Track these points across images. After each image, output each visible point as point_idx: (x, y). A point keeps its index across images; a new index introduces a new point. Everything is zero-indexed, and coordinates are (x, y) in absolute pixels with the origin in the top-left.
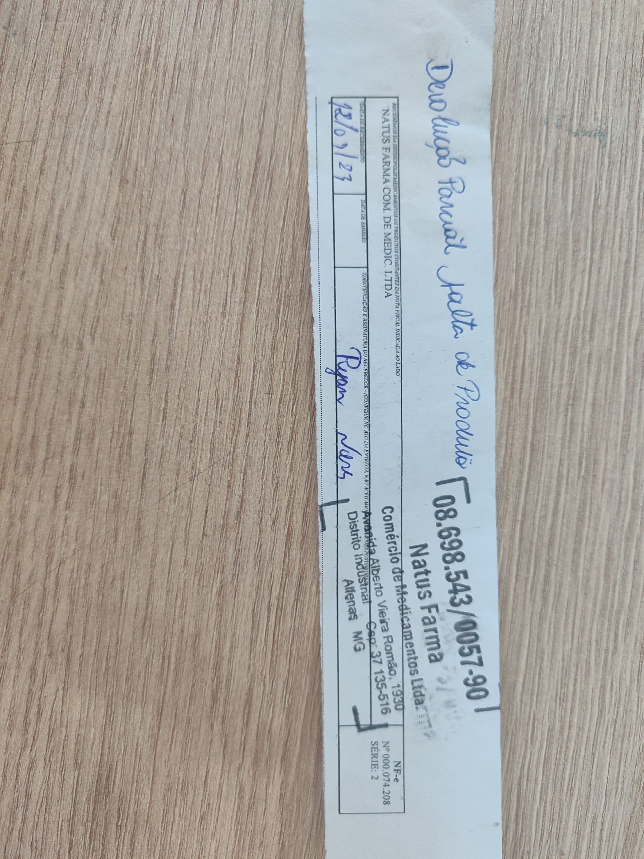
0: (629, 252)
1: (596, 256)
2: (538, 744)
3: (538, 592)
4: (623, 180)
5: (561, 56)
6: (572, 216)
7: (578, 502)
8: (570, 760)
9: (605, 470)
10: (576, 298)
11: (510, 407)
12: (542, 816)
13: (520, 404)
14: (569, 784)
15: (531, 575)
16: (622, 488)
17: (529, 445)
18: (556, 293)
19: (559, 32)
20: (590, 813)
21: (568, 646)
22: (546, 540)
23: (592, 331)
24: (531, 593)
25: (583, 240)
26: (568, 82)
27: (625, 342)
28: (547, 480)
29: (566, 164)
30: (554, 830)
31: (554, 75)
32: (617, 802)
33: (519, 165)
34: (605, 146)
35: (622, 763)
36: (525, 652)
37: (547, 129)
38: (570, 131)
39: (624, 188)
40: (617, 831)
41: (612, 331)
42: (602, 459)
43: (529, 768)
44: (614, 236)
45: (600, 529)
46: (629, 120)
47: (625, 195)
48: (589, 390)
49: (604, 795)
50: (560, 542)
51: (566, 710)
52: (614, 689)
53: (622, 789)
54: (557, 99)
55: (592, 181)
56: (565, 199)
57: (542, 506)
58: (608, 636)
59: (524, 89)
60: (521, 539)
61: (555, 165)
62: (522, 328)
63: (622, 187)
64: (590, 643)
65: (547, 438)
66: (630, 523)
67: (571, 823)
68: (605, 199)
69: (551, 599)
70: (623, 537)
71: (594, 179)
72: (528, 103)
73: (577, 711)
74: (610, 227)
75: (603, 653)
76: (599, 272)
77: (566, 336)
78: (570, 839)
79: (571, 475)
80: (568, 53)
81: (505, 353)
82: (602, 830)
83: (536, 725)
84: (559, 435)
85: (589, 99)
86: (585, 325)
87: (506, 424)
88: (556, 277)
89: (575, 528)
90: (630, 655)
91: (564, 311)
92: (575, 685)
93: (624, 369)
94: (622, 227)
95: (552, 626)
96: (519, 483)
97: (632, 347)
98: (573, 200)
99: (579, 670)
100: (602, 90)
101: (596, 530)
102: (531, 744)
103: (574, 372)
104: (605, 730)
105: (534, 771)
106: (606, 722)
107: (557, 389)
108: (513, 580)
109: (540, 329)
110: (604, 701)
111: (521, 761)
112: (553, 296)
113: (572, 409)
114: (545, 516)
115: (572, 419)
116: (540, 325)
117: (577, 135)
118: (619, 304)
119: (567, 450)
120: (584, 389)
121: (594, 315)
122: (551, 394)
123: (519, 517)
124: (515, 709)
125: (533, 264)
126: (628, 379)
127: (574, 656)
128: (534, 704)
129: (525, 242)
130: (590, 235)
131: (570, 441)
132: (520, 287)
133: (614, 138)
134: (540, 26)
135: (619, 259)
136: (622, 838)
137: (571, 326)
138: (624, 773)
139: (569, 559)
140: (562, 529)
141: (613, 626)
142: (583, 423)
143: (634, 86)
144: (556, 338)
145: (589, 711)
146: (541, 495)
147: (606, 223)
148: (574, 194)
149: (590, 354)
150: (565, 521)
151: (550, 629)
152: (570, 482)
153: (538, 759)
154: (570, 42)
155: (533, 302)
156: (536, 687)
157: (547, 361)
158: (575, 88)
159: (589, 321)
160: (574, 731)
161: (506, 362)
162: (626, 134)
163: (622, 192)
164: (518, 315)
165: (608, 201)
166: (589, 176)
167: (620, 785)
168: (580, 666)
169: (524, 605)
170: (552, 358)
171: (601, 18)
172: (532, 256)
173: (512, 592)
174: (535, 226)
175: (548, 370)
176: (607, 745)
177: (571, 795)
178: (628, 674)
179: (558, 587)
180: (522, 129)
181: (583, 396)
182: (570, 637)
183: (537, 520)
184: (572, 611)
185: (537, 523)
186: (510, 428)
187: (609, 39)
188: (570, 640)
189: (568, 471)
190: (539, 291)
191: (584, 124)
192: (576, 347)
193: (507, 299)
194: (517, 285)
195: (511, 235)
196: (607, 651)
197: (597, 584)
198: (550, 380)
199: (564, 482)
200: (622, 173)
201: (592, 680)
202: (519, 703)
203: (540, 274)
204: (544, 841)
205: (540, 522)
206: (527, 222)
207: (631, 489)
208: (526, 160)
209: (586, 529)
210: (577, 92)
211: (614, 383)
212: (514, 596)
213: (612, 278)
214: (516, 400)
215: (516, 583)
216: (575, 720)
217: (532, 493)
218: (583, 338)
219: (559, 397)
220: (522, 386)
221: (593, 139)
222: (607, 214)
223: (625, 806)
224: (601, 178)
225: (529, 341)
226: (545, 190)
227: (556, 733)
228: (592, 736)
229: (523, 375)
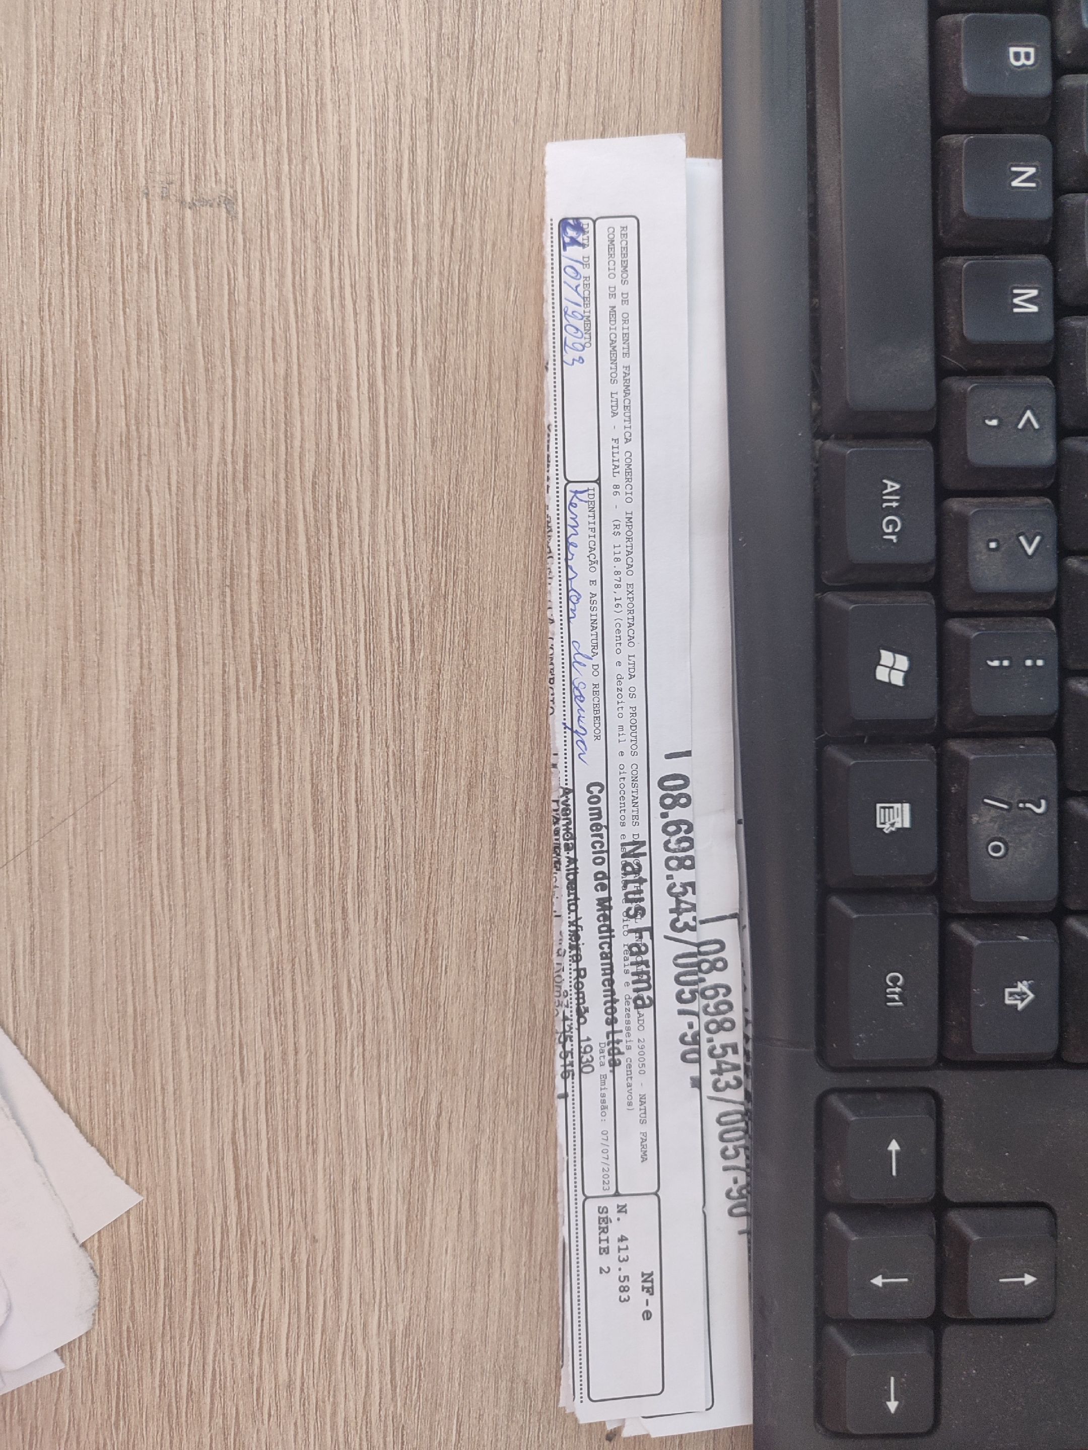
0: (288, 363)
1: (240, 373)
2: (252, 1081)
3: (218, 858)
4: (268, 263)
5: (157, 99)
6: (198, 320)
7: (258, 723)
8: (304, 1099)
9: (292, 672)
10: (217, 434)
11: (139, 598)
12: (275, 1187)
13: (153, 592)
14: (308, 1136)
15: (204, 835)
16: (321, 696)
17: (174, 650)
18: (187, 431)
19: (151, 64)
20: (348, 1175)
21: (274, 933)
22: (218, 783)
23: (246, 478)
24: (207, 861)
25: (218, 352)
26: (171, 134)
27: (298, 489)
28: (207, 696)
29: (181, 250)
30: (297, 1206)
31: (149, 126)
32: (386, 1154)
33: (112, 258)
34: (236, 218)
35: (383, 1097)
36: (211, 948)
37: (148, 203)
38: (182, 202)
39: (271, 274)
40: (393, 1199)
41: (275, 475)
42: (285, 659)
43: (244, 1119)
44: (264, 343)
45: (297, 758)
46: (266, 178)
47: (274, 284)
48: (253, 562)
49: (364, 1145)
50: (240, 783)
51: (286, 1026)
52: (354, 989)
53: (390, 1135)
54: (158, 159)
55: (222, 267)
56: (185, 298)
57: (205, 735)
58: (333, 913)
59: (108, 151)
60: (181, 785)
61: (166, 252)
62: (143, 485)
63: (267, 273)
64: (306, 924)
65: (199, 637)
66: (340, 746)
67: (321, 1194)
68: (246, 291)
69: (238, 867)
70: (335, 766)
71: (225, 266)
72: (116, 169)
73: (302, 1026)
74: (256, 329)
75: (329, 939)
76: (247, 395)
77: (208, 489)
78: (323, 1217)
79: (241, 685)
80: (166, 94)
81: (123, 523)
82: (369, 1199)
83: (245, 1052)
84: (216, 630)
85: (205, 153)
86: (235, 471)
87: (137, 624)
88: (185, 407)
89: (259, 761)
90: (371, 937)
91: (202, 455)
92: (294, 989)
93: (301, 527)
94: (273, 328)
95: (246, 906)
96: (166, 704)
97: (309, 493)
98: (197, 298)
99: (297, 966)
100: (223, 140)
101: (291, 760)
102: (243, 1082)
103: (227, 539)
104: (349, 1050)
105: (253, 1122)
106: (349, 1038)
107: (206, 565)
108: (179, 845)
109: (169, 484)
110: (340, 1010)
111: (231, 1109)
112: (184, 436)
113: (231, 591)
114: (212, 748)
115: (232, 606)
116: (169, 478)
117: (192, 206)
118: (282, 436)
119: (231, 651)
120: (246, 563)
121: (246, 456)
122: (198, 574)
123: (174, 753)
124: (210, 1033)
125: (149, 393)
126: (308, 540)
127: (286, 947)
128: (237, 1022)
129: (134, 364)
130: (228, 344)
131: (233, 638)
132: (133, 428)
133: (247, 205)
134: (122, 60)
135: (275, 373)
136: (403, 1209)
137: (215, 475)
138: (388, 1111)
139: (256, 806)
140: (239, 765)
141: (338, 898)
142: (250, 609)
143: (269, 129)
144: (194, 494)
145: (322, 1025)
146: (202, 718)
147: (250, 325)
148: (197, 291)
149: (248, 511)
150: (242, 752)
151: (243, 910)
152: (242, 695)
153: (257, 1103)
154: (168, 78)
155: (155, 447)
156: (236, 997)
157: (185, 528)
158: (182, 141)
159: (241, 463)
160: (303, 1057)
161: (126, 537)
162: (264, 197)
163: (267, 280)
164: (136, 468)
165: (249, 293)
166: (217, 262)
167: (385, 1129)
168: (297, 960)
169: (200, 879)
170: (192, 522)
171: (209, 39)
172: (146, 383)
173: (179, 862)
174: (145, 341)
175: (189, 539)
176: (356, 1072)
177: (315, 1152)
178: (371, 965)
179: (247, 849)
180: (112, 207)
181: (246, 571)
182: (277, 919)
183: (202, 754)
184: (273, 881)
185: (201, 759)
186: (144, 627)
187: (226, 67)
188: (277, 925)
189: (238, 680)
190: (162, 430)
191: (201, 190)
192: (225, 502)
193: (117, 447)
194: (127, 425)
195: (112, 357)
196: (334, 933)
197: (305, 839)
198: (193, 555)
199: (233, 696)
200: (265, 253)
201: (318, 980)
202: (214, 1023)
203: (161, 407)
204: (285, 1224)
205: (205, 757)
206: (134, 336)
207: (335, 696)
208: (122, 249)
209: (276, 761)
210: (187, 146)
211: (288, 549)
212: (183, 869)
213: (268, 401)
214: (147, 587)
215: (183, 848)
216: (302, 1040)
217: (189, 716)
218: (235, 491)
219: (209, 577)
220: (152, 567)
221: (216, 210)
222: (249, 312)
223: (398, 1159)
224: (235, 264)
225: (155, 502)
226: (155, 288)
227: (277, 1061)
228: (332, 1061)
229: (152, 551)
